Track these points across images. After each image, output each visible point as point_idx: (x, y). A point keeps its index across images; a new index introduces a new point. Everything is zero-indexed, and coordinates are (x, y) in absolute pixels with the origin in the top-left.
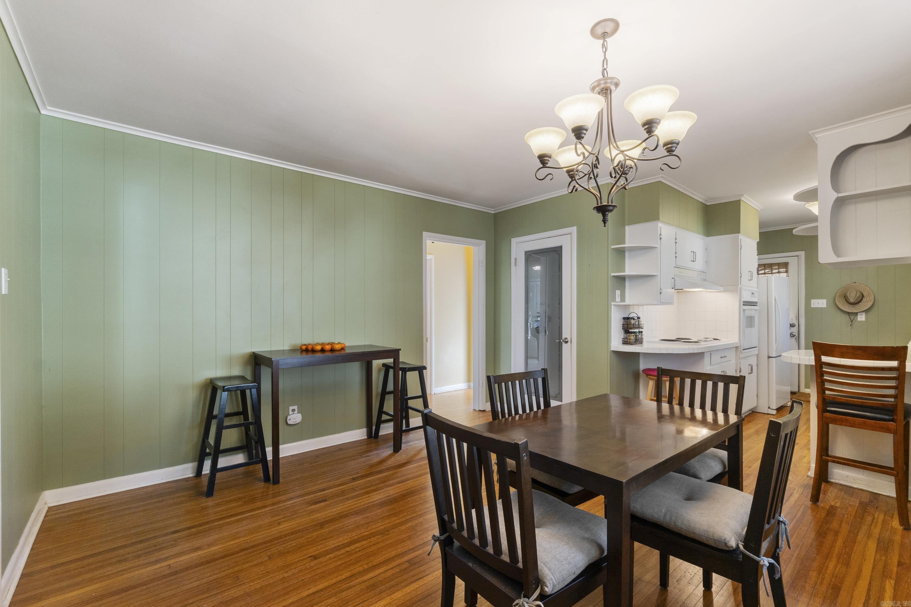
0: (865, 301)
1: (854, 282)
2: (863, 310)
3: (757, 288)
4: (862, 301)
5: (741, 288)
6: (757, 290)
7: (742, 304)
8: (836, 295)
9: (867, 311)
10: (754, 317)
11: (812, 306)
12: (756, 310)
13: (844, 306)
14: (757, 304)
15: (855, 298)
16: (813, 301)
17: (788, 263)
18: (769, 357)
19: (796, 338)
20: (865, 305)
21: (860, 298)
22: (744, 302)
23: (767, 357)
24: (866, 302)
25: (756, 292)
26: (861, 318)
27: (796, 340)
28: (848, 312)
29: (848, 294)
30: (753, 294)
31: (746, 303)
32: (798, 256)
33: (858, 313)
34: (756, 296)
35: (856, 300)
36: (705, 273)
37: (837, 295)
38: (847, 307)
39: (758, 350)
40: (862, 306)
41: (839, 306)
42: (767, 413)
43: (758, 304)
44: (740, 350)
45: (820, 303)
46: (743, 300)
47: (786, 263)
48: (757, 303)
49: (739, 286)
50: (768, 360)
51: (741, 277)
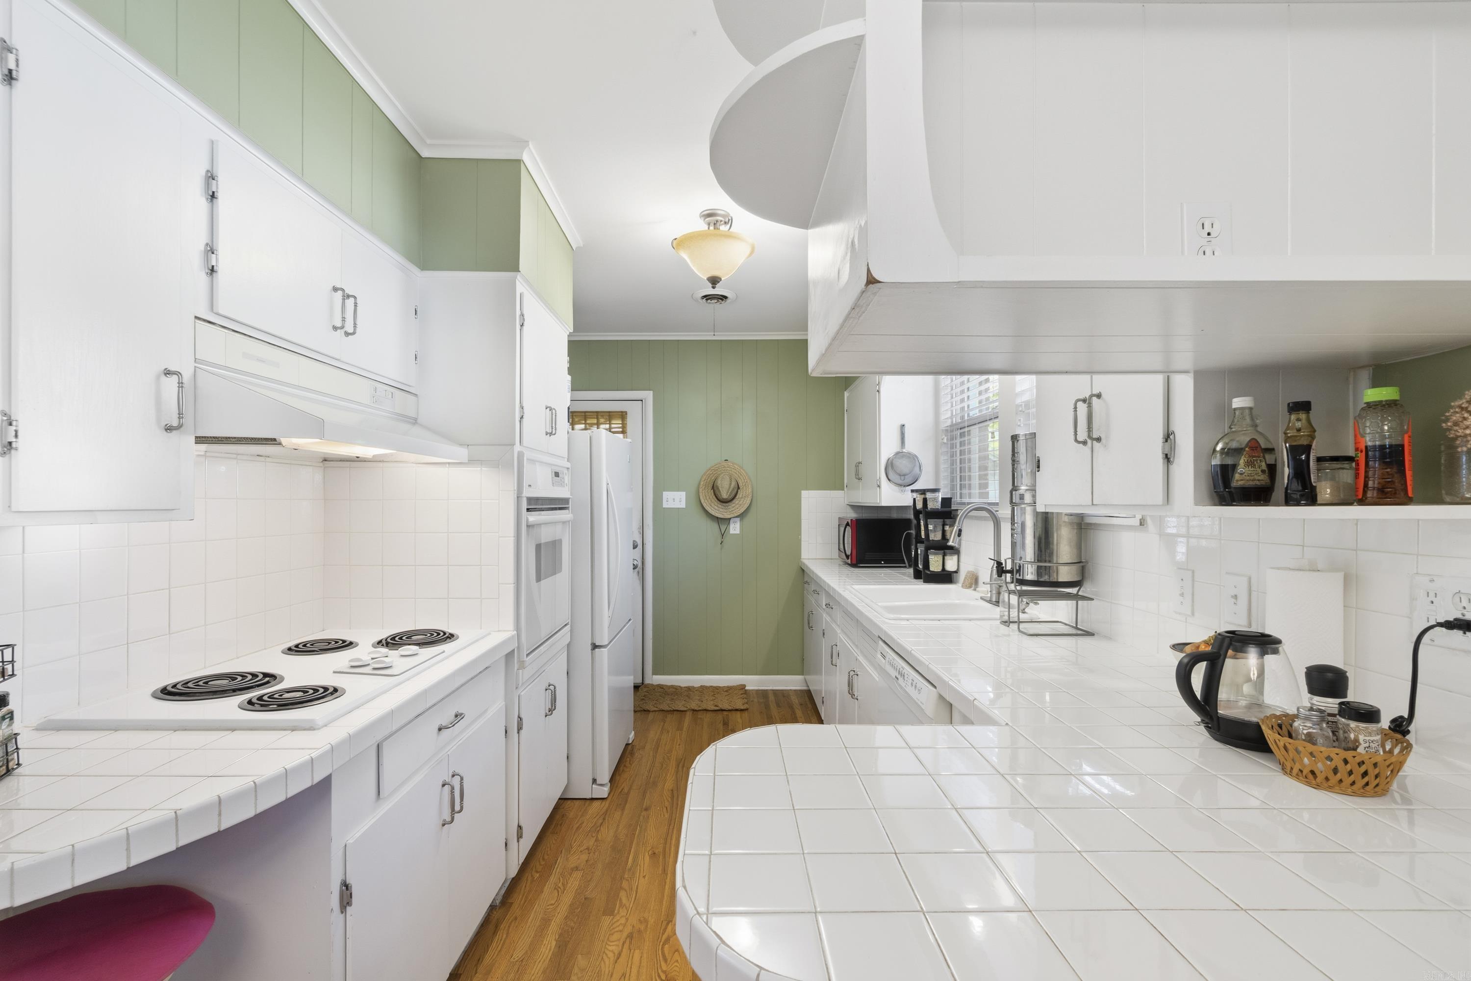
0: (740, 496)
1: (725, 460)
2: (736, 515)
3: (568, 461)
4: (737, 497)
5: (521, 455)
6: (568, 465)
7: (525, 506)
8: (699, 484)
9: (742, 516)
10: (560, 541)
11: (665, 505)
12: (564, 523)
13: (713, 505)
14: (568, 503)
15: (729, 490)
16: (666, 495)
17: (626, 413)
18: (595, 647)
19: (638, 572)
20: (741, 505)
21: (736, 490)
22: (530, 500)
23: (590, 647)
24: (742, 498)
25: (565, 471)
26: (735, 528)
27: (638, 575)
28: (717, 518)
29: (719, 483)
30: (557, 474)
31: (536, 505)
32: (642, 401)
33: (731, 518)
34: (566, 481)
35: (730, 495)
36: (416, 395)
37: (702, 483)
38: (716, 507)
39: (571, 631)
40: (737, 506)
41: (705, 505)
42: (589, 796)
43: (570, 505)
44: (519, 657)
45: (676, 499)
46: (528, 493)
47: (622, 412)
48: (566, 501)
49: (517, 448)
50: (592, 654)
51: (522, 417)
